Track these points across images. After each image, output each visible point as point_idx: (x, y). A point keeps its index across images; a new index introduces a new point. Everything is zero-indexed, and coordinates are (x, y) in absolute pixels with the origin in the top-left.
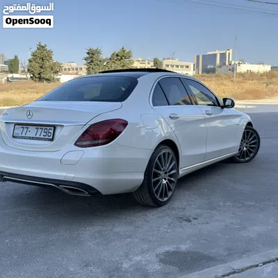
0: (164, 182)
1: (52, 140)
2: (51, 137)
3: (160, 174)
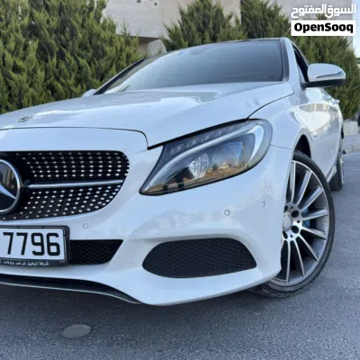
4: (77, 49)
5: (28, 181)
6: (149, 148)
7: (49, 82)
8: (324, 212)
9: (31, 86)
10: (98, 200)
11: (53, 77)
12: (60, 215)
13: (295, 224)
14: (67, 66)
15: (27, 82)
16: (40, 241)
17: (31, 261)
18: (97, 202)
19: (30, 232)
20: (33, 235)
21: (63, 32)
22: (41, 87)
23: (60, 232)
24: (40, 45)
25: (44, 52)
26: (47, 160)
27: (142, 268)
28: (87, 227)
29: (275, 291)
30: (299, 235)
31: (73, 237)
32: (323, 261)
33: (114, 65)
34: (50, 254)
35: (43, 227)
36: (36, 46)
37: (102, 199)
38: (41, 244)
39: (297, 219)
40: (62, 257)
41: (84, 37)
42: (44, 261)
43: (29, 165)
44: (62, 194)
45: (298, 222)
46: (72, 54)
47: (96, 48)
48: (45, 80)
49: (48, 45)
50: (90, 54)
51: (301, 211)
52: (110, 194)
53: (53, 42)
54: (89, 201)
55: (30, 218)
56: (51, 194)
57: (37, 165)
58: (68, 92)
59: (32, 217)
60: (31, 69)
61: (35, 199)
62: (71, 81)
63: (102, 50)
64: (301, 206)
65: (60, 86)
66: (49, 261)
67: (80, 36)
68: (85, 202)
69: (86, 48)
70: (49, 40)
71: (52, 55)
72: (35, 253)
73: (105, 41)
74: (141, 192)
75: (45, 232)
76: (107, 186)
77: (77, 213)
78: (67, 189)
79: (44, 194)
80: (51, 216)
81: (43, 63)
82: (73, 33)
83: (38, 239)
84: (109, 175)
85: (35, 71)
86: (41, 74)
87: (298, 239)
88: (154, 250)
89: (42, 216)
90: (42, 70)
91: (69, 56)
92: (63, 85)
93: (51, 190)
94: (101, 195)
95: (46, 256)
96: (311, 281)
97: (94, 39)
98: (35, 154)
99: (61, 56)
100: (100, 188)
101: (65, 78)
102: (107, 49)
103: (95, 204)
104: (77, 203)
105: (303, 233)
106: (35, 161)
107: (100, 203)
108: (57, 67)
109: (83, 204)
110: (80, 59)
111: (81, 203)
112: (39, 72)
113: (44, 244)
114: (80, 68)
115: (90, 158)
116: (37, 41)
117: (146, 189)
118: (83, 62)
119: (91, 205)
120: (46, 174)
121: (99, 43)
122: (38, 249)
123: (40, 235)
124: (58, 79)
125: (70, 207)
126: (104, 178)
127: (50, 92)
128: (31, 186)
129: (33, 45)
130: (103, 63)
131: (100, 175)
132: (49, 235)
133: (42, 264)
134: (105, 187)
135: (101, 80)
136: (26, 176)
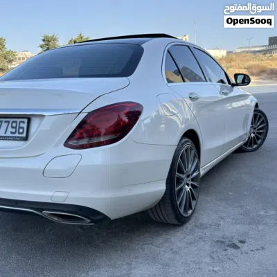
0: (188, 188)
1: (26, 139)
2: (24, 135)
3: (183, 179)
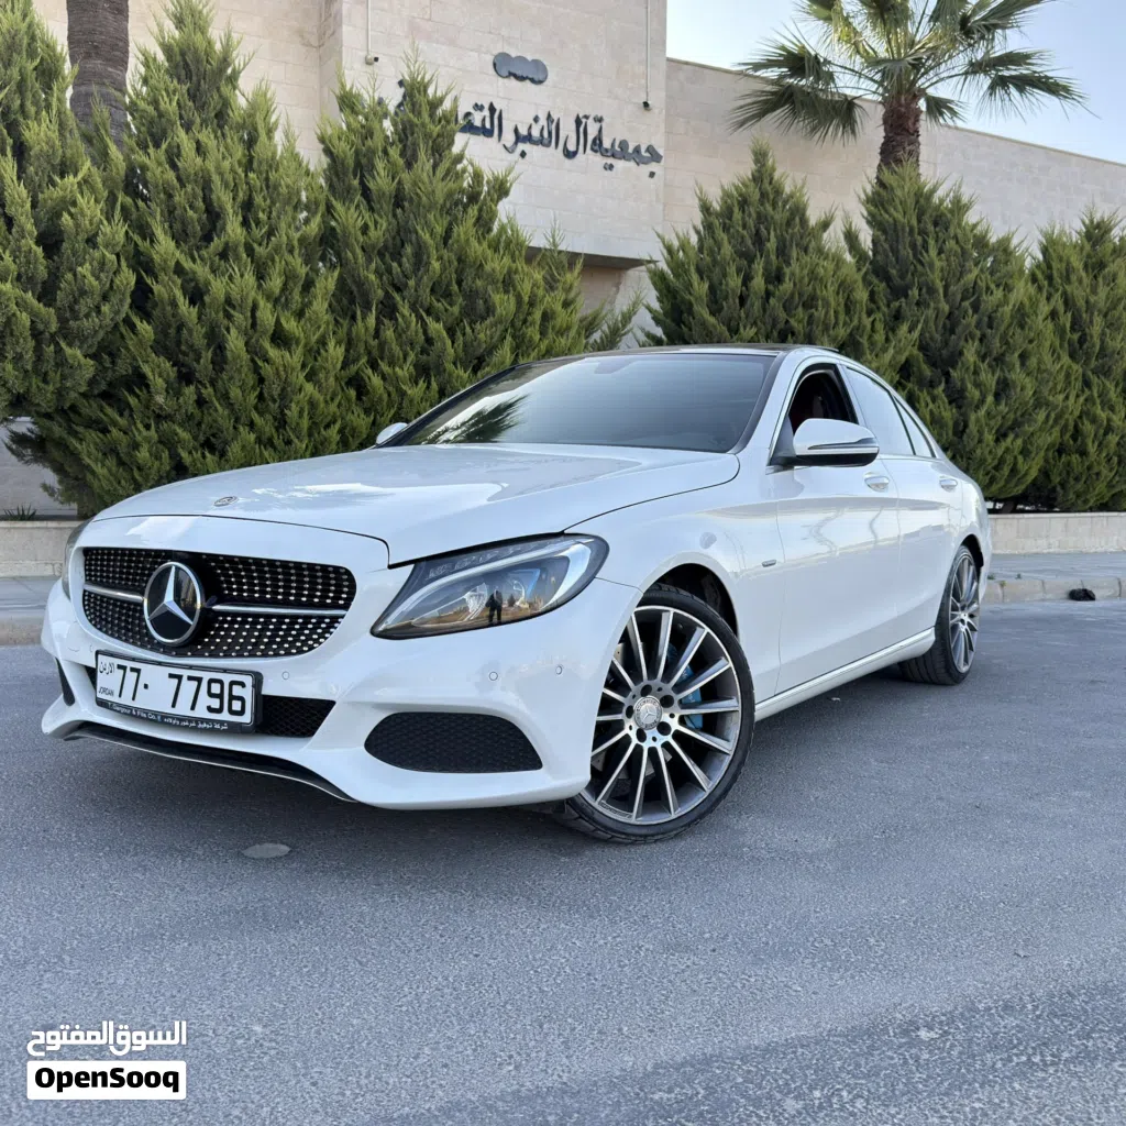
4: (426, 296)
5: (214, 598)
6: (391, 567)
7: (354, 368)
8: (732, 704)
9: (309, 378)
10: (309, 637)
11: (364, 360)
12: (252, 655)
13: (666, 718)
14: (399, 334)
15: (304, 366)
16: (218, 692)
17: (203, 720)
18: (307, 640)
19: (206, 676)
20: (211, 681)
21: (397, 256)
22: (332, 380)
23: (248, 680)
24: (341, 281)
25: (349, 299)
26: (244, 570)
27: (363, 748)
28: (288, 677)
29: (607, 829)
30: (669, 738)
31: (267, 690)
32: (718, 792)
33: (509, 338)
34: (232, 712)
35: (225, 671)
36: (331, 284)
37: (315, 636)
38: (220, 696)
39: (671, 710)
40: (247, 718)
41: (443, 269)
42: (222, 723)
43: (219, 575)
44: (259, 623)
45: (672, 716)
46: (413, 308)
47: (471, 296)
48: (345, 365)
49: (360, 283)
50: (456, 310)
51: (677, 697)
52: (327, 630)
53: (372, 277)
54: (296, 638)
55: (211, 656)
56: (244, 622)
57: (231, 576)
58: (394, 395)
59: (213, 655)
60: (314, 339)
61: (221, 628)
62: (405, 371)
63: (486, 302)
64: (679, 687)
65: (376, 381)
66: (228, 723)
67: (436, 265)
68: (290, 639)
69: (448, 295)
70: (363, 273)
71: (367, 307)
72: (210, 709)
73: (494, 282)
74: (373, 632)
75: (227, 678)
76: (324, 617)
77: (276, 655)
78: (268, 617)
79: (234, 622)
80: (240, 655)
81: (345, 323)
82: (420, 259)
83: (216, 688)
84: (329, 601)
85: (323, 342)
86: (335, 352)
87: (666, 746)
88: (383, 722)
89: (227, 655)
90: (339, 343)
91: (406, 311)
92: (384, 378)
93: (245, 615)
94: (313, 631)
95: (225, 716)
96: (689, 825)
97: (469, 274)
98: (229, 559)
99: (388, 310)
100: (314, 621)
101: (392, 364)
102: (497, 298)
103: (304, 643)
104: (278, 640)
105: (678, 736)
106: (228, 569)
107: (310, 642)
108: (377, 334)
109: (287, 642)
110: (429, 320)
111: (284, 640)
112: (331, 344)
113: (225, 698)
114: (429, 341)
115: (306, 573)
116: (336, 274)
117: (381, 628)
118: (436, 328)
119: (299, 644)
120: (240, 590)
121: (479, 283)
122: (215, 703)
123: (221, 682)
124: (374, 365)
125: (268, 645)
126: (323, 606)
127: (353, 393)
128: (217, 607)
129: (327, 282)
130: (484, 333)
131: (316, 600)
132: (232, 683)
133: (217, 726)
134: (321, 619)
135: (475, 370)
136: (212, 590)
